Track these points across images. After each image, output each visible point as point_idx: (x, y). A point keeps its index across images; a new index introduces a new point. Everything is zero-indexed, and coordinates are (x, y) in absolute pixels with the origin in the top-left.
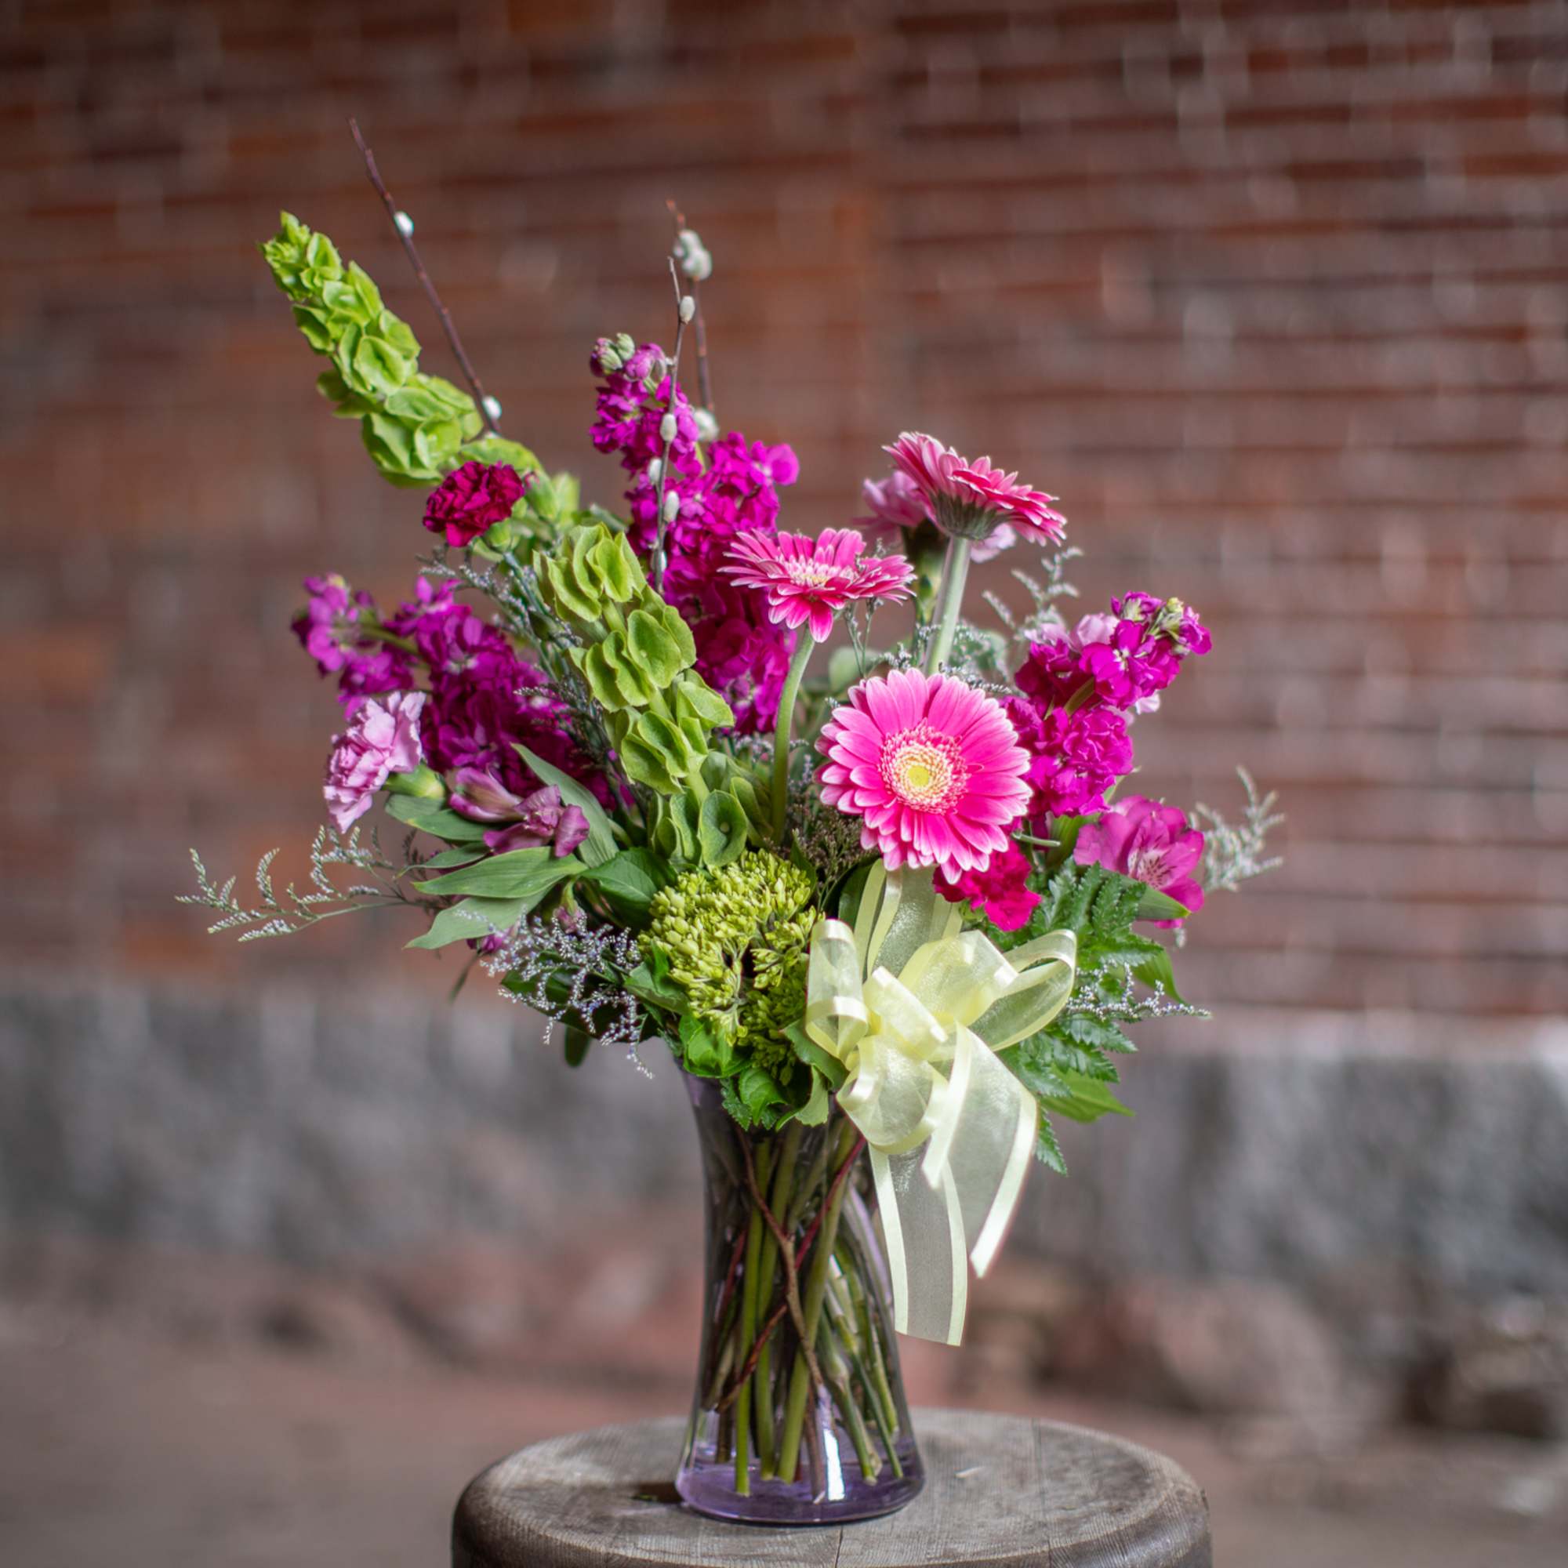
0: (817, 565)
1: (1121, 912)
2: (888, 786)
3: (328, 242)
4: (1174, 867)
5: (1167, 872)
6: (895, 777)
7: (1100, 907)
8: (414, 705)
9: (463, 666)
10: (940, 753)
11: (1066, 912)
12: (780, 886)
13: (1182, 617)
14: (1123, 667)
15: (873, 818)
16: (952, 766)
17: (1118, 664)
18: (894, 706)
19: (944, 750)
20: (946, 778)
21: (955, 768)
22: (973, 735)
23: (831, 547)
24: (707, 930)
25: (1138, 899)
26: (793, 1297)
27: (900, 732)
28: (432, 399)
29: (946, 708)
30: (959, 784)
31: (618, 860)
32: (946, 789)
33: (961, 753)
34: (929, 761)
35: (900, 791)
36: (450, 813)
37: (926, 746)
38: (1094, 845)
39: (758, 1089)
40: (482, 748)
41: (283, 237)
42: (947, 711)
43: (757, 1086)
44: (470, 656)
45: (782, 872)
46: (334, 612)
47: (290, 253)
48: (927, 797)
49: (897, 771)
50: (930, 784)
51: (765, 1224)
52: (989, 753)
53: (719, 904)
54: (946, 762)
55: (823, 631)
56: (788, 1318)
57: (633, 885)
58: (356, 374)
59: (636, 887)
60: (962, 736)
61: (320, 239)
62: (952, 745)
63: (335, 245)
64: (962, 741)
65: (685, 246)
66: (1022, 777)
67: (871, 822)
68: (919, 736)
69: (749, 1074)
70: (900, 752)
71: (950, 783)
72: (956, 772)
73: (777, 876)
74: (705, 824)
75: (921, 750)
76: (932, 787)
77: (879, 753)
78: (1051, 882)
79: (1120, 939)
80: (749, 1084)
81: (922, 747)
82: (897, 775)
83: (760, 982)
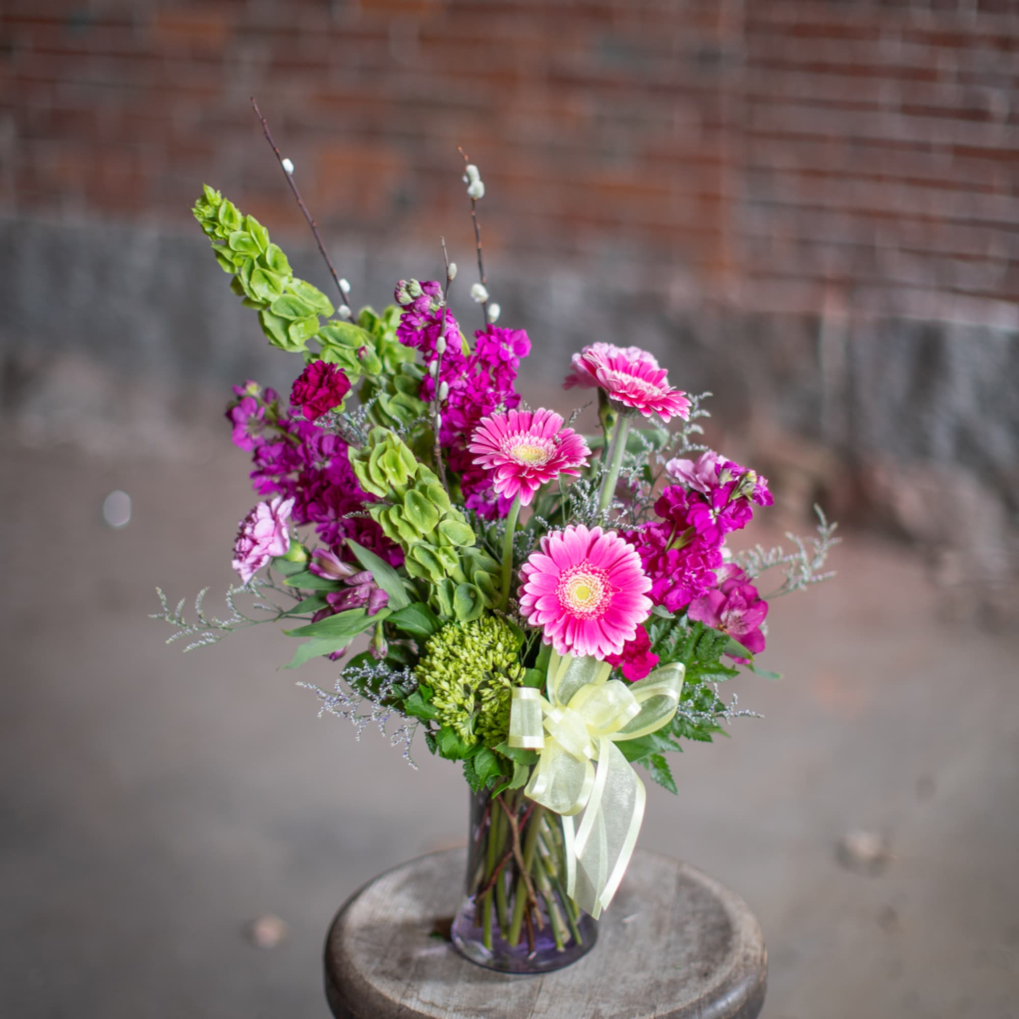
0: (531, 437)
1: (714, 651)
2: (561, 604)
3: (232, 205)
4: (748, 624)
5: (745, 625)
6: (566, 596)
7: (701, 648)
8: (287, 508)
9: (323, 466)
10: (597, 578)
11: (680, 650)
12: (500, 647)
13: (755, 487)
14: (714, 522)
15: (550, 629)
16: (603, 586)
17: (711, 520)
18: (568, 554)
19: (598, 577)
20: (599, 594)
21: (605, 588)
22: (617, 569)
23: (541, 424)
24: (455, 672)
25: (724, 644)
26: (517, 848)
27: (571, 567)
28: (301, 301)
29: (600, 552)
30: (606, 600)
31: (409, 609)
32: (598, 602)
33: (609, 579)
34: (589, 583)
35: (570, 605)
36: (310, 573)
37: (588, 574)
38: (700, 607)
39: (486, 763)
40: (333, 520)
41: (205, 201)
42: (601, 554)
43: (485, 761)
44: (327, 459)
45: (502, 636)
46: (248, 416)
47: (208, 211)
48: (586, 607)
49: (569, 592)
50: (589, 598)
51: (501, 807)
52: (626, 580)
53: (462, 658)
54: (600, 583)
55: (527, 499)
56: (514, 860)
57: (418, 624)
58: (251, 290)
59: (420, 625)
60: (610, 569)
61: (227, 203)
62: (603, 575)
63: (236, 207)
64: (610, 572)
65: (468, 176)
66: (646, 594)
67: (548, 632)
68: (582, 569)
69: (480, 753)
70: (571, 579)
71: (602, 598)
72: (605, 591)
73: (499, 639)
74: (458, 599)
75: (584, 577)
76: (589, 601)
77: (557, 583)
78: (672, 630)
79: (712, 666)
80: (481, 760)
81: (585, 575)
82: (568, 594)
83: (485, 707)
